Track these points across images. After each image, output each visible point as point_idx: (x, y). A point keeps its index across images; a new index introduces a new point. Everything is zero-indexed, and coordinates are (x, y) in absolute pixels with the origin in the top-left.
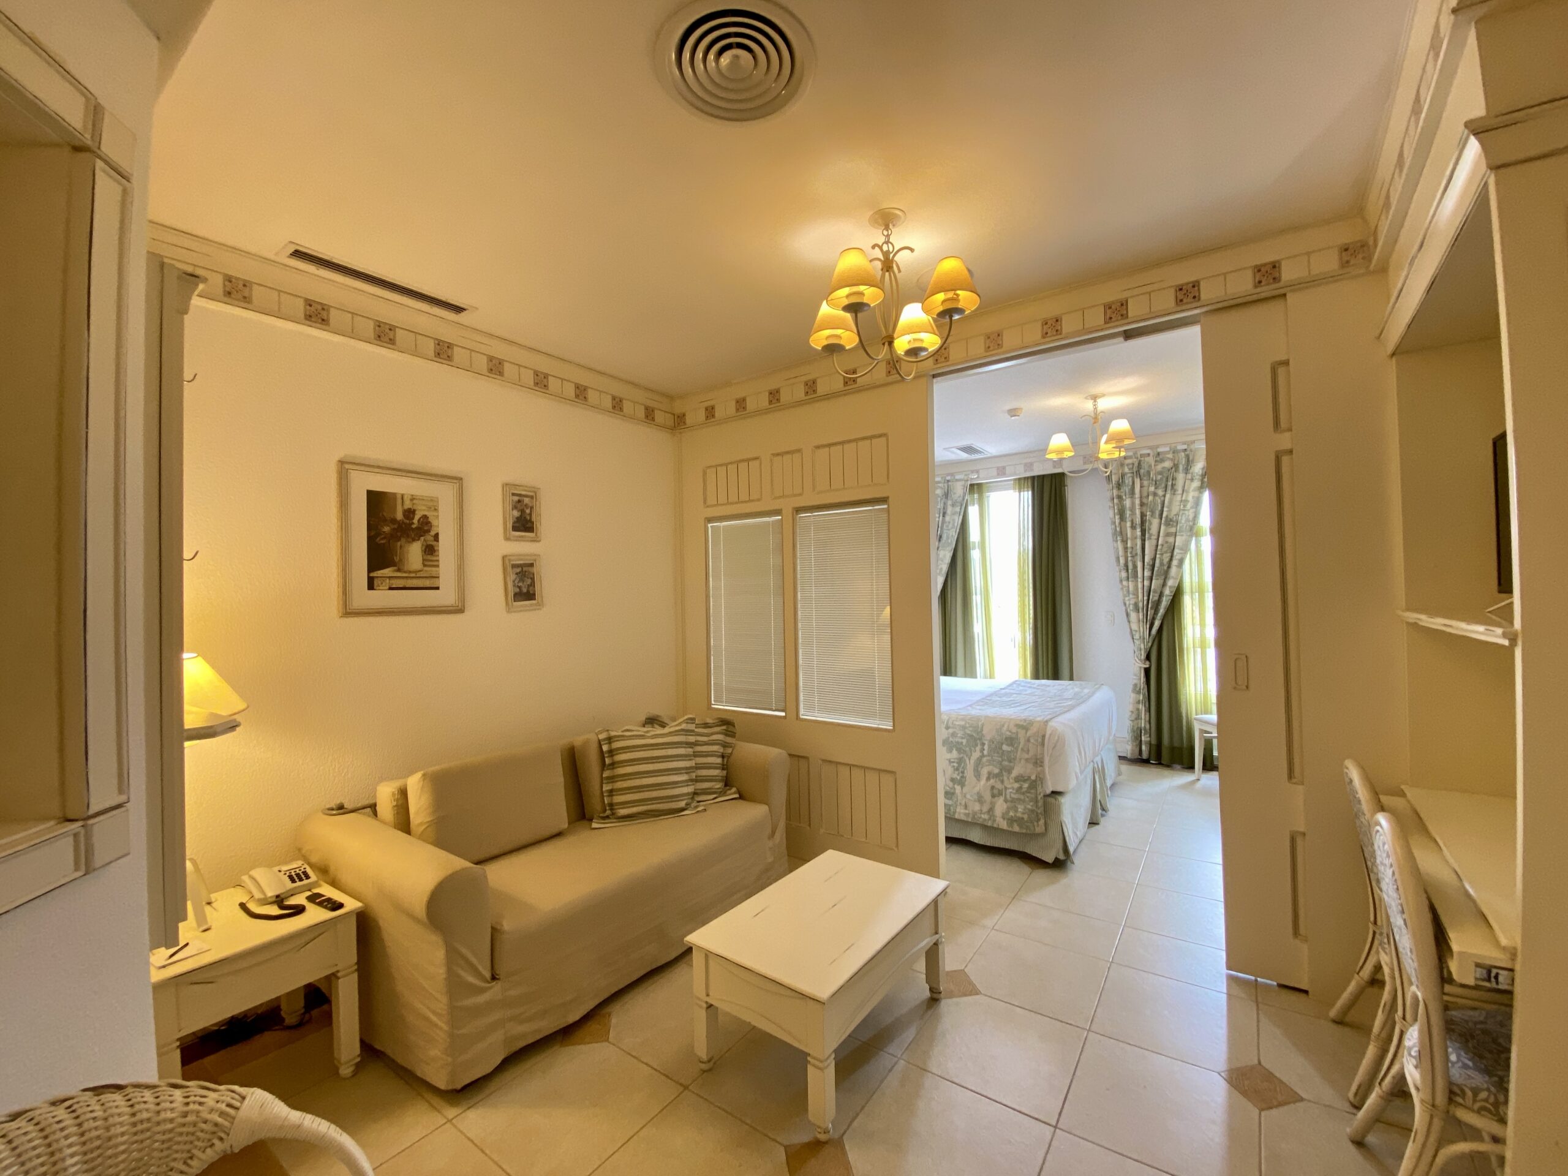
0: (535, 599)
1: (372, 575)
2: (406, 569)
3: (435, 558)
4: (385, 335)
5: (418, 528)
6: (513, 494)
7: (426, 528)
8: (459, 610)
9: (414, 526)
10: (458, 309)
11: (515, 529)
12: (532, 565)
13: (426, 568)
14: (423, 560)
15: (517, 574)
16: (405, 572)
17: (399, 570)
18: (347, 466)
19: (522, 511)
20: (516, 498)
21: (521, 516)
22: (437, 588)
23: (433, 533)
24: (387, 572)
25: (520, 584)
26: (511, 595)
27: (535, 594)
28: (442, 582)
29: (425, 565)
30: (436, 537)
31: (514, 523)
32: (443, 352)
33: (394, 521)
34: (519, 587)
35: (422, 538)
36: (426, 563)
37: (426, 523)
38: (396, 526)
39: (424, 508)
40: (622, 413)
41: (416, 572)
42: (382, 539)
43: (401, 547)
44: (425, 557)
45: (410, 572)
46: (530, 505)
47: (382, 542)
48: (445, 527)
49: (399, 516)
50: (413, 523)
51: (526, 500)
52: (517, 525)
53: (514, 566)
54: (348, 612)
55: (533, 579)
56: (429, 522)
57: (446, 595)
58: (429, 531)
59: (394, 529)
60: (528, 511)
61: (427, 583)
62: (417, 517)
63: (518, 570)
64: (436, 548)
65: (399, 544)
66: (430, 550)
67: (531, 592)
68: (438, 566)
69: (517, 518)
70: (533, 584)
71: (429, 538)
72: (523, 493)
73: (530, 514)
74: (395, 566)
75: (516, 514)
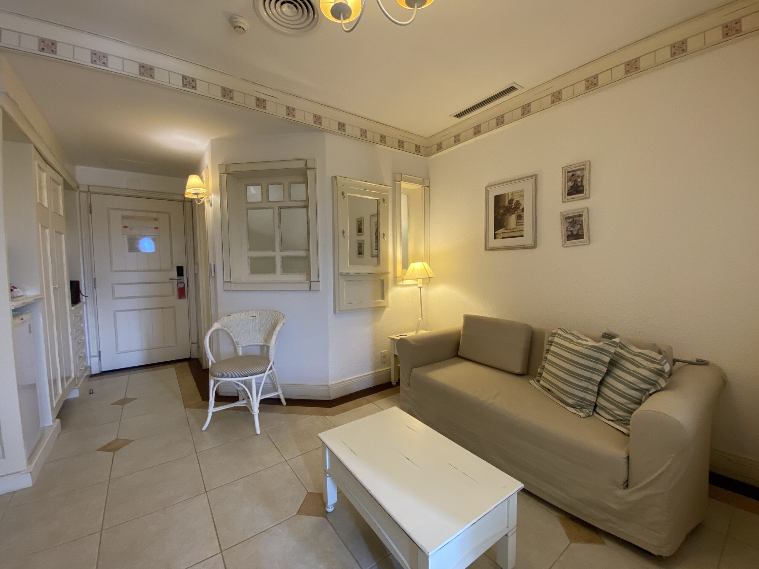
0: (583, 238)
1: (496, 233)
2: (509, 228)
3: (522, 221)
4: (500, 121)
5: (515, 208)
6: (568, 172)
7: (518, 207)
8: (534, 246)
9: (512, 207)
11: (569, 194)
12: (581, 216)
13: (517, 227)
14: (516, 223)
15: (569, 223)
16: (508, 230)
17: (506, 229)
18: (487, 188)
19: (575, 181)
20: (571, 174)
21: (574, 184)
22: (522, 236)
23: (521, 208)
24: (501, 231)
25: (571, 229)
26: (565, 236)
27: (583, 235)
28: (525, 233)
29: (517, 225)
30: (523, 210)
32: (526, 110)
33: (504, 207)
34: (571, 231)
35: (516, 212)
37: (518, 203)
38: (505, 209)
39: (517, 197)
41: (513, 229)
42: (499, 216)
43: (507, 218)
44: (517, 221)
45: (510, 229)
46: (582, 175)
47: (500, 217)
48: (527, 205)
49: (507, 204)
51: (578, 173)
52: (571, 191)
53: (567, 218)
54: (487, 249)
55: (582, 225)
56: (520, 203)
57: (527, 239)
59: (504, 210)
60: (579, 180)
61: (518, 234)
62: (514, 202)
63: (571, 220)
64: (522, 216)
65: (506, 217)
66: (520, 217)
67: (580, 234)
68: (523, 225)
69: (571, 187)
70: (582, 228)
71: (519, 211)
72: (576, 169)
73: (582, 181)
74: (504, 227)
75: (570, 184)
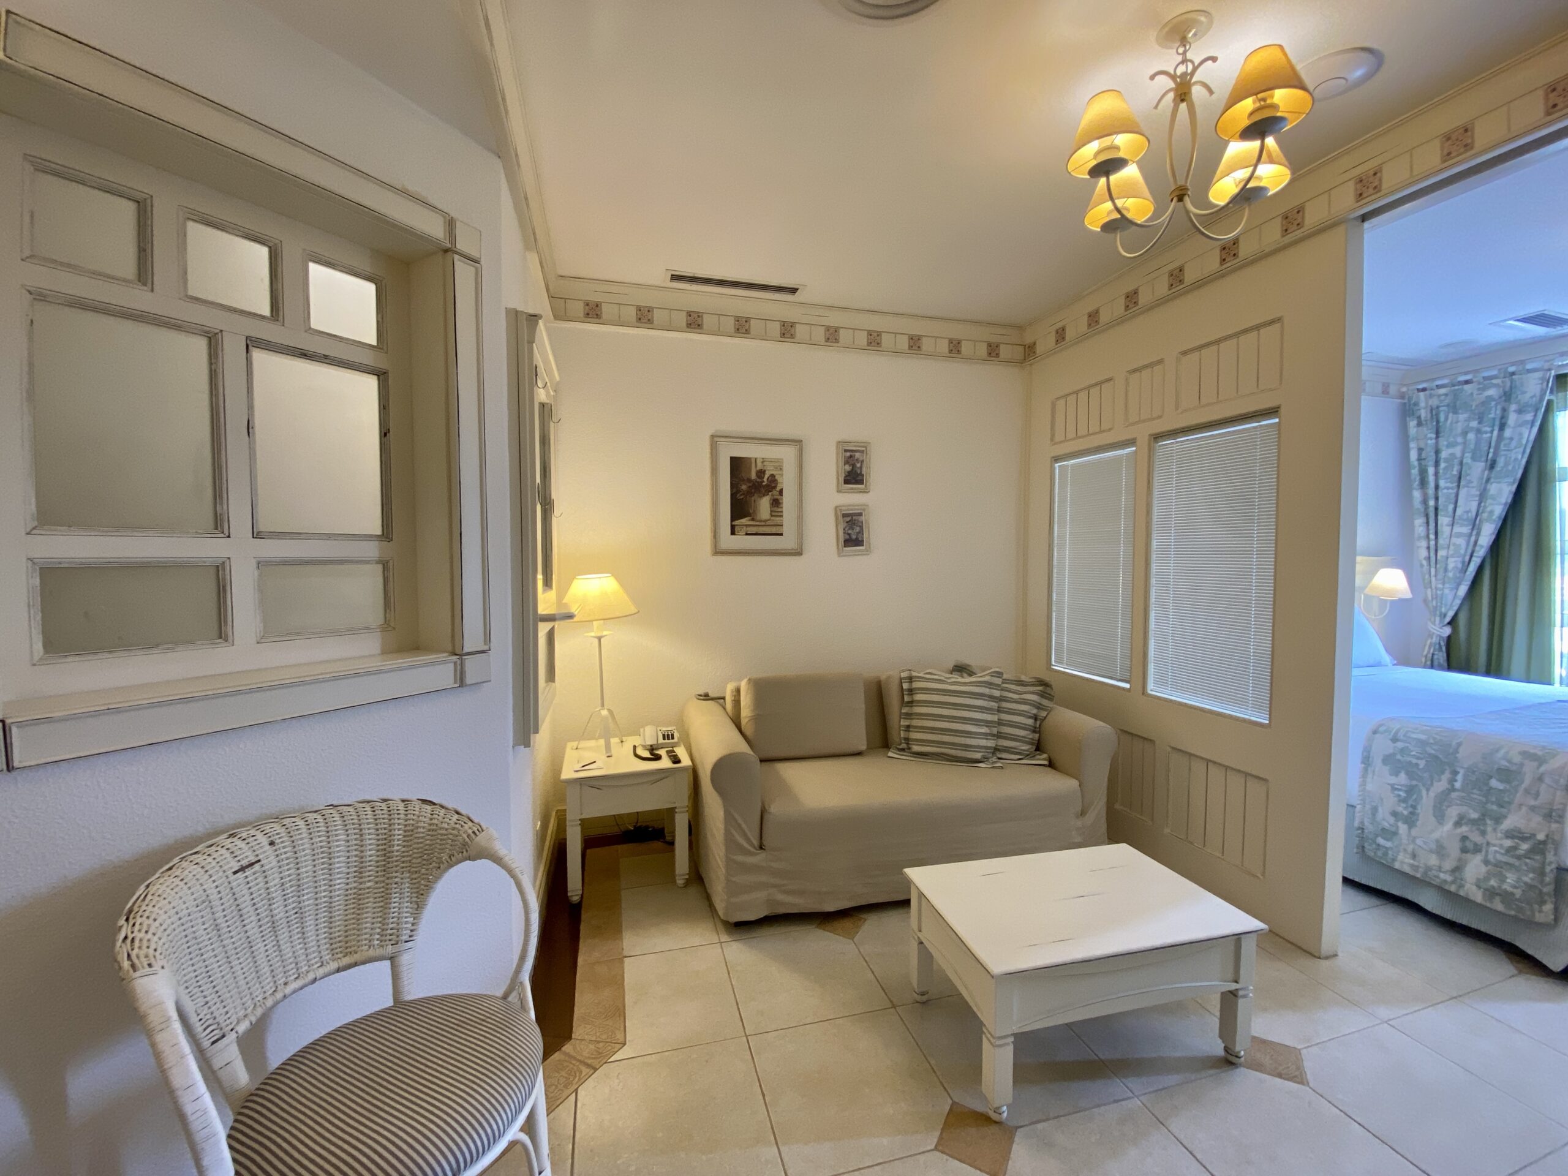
0: (863, 545)
1: (733, 523)
2: (758, 518)
3: (780, 510)
4: (742, 327)
5: (767, 485)
6: (846, 451)
7: (773, 485)
8: (798, 553)
9: (764, 484)
10: (793, 291)
11: (846, 482)
12: (860, 514)
13: (772, 518)
14: (771, 511)
15: (847, 522)
16: (758, 521)
17: (753, 520)
18: (716, 439)
19: (853, 466)
20: (848, 454)
21: (853, 469)
22: (781, 534)
23: (778, 489)
24: (744, 521)
25: (850, 532)
26: (842, 540)
27: (863, 541)
28: (785, 530)
29: (772, 516)
30: (781, 492)
31: (846, 476)
32: (787, 331)
33: (749, 480)
34: (849, 534)
35: (770, 493)
36: (773, 514)
37: (773, 480)
38: (751, 485)
39: (772, 468)
40: (959, 356)
41: (766, 521)
42: (742, 495)
43: (755, 501)
44: (773, 509)
45: (761, 521)
46: (861, 459)
47: (742, 497)
48: (787, 482)
49: (753, 476)
50: (764, 482)
51: (857, 455)
52: (848, 478)
53: (844, 516)
54: (717, 552)
55: (861, 527)
56: (776, 480)
57: (786, 541)
58: (775, 487)
59: (749, 487)
60: (858, 465)
61: (774, 530)
62: (766, 476)
63: (848, 519)
64: (781, 501)
65: (753, 498)
66: (776, 503)
67: (860, 539)
68: (782, 516)
69: (849, 472)
70: (861, 532)
71: (775, 493)
72: (854, 449)
73: (861, 468)
74: (750, 516)
75: (848, 468)
